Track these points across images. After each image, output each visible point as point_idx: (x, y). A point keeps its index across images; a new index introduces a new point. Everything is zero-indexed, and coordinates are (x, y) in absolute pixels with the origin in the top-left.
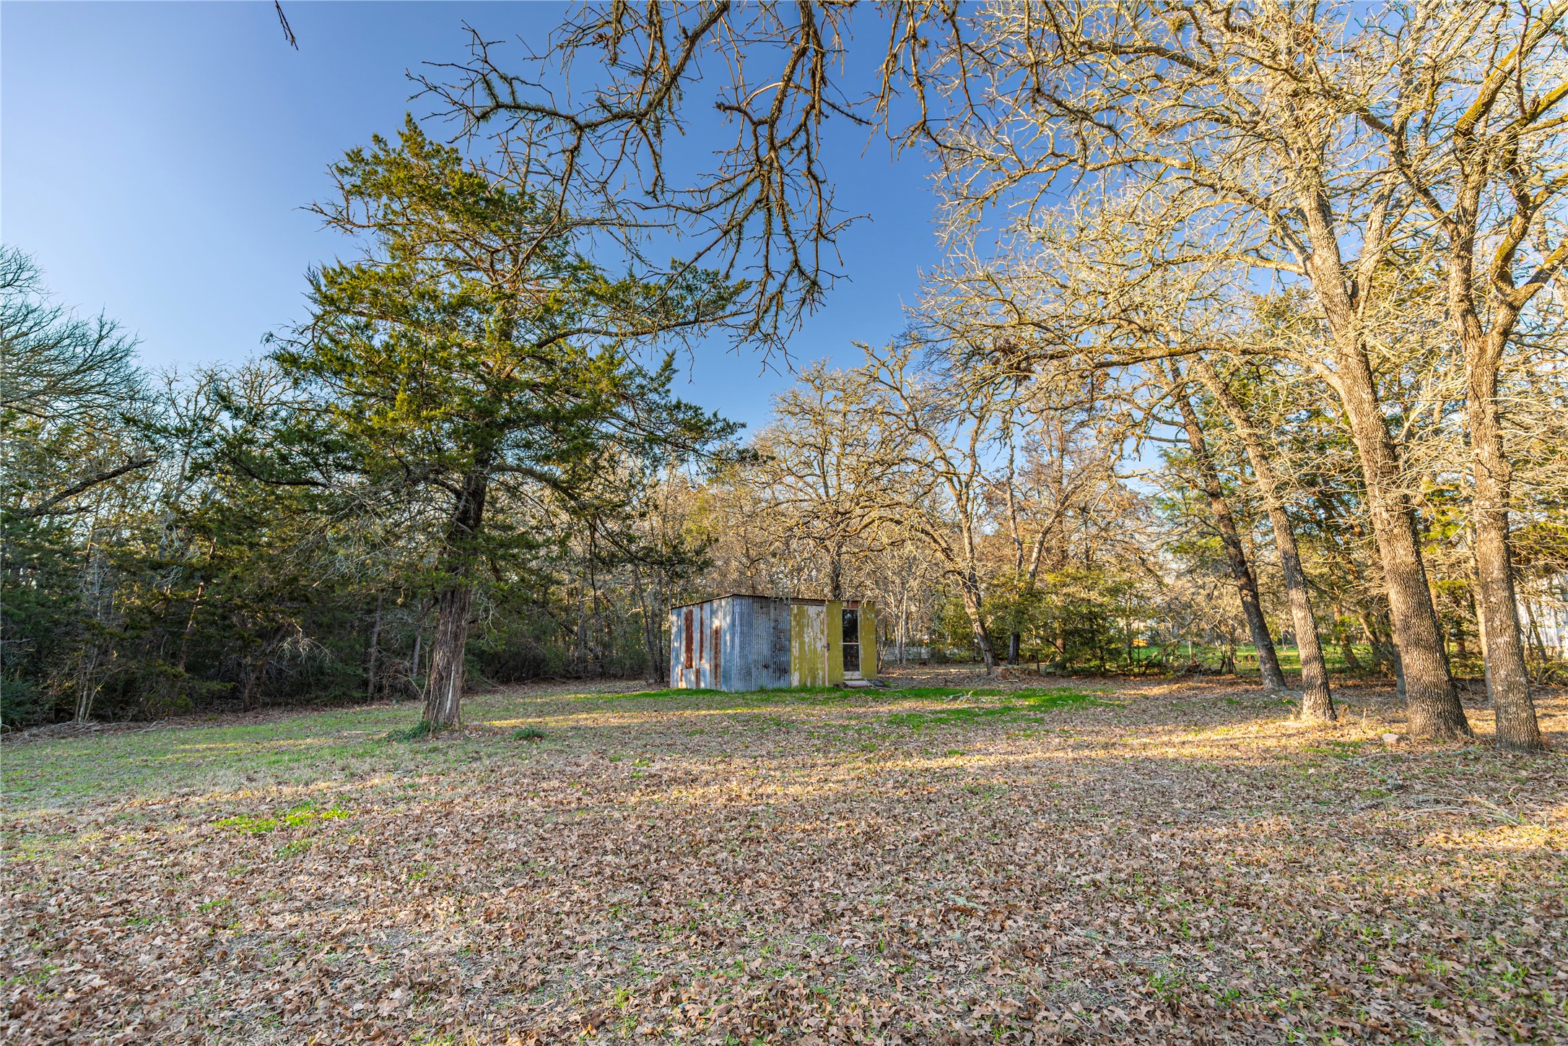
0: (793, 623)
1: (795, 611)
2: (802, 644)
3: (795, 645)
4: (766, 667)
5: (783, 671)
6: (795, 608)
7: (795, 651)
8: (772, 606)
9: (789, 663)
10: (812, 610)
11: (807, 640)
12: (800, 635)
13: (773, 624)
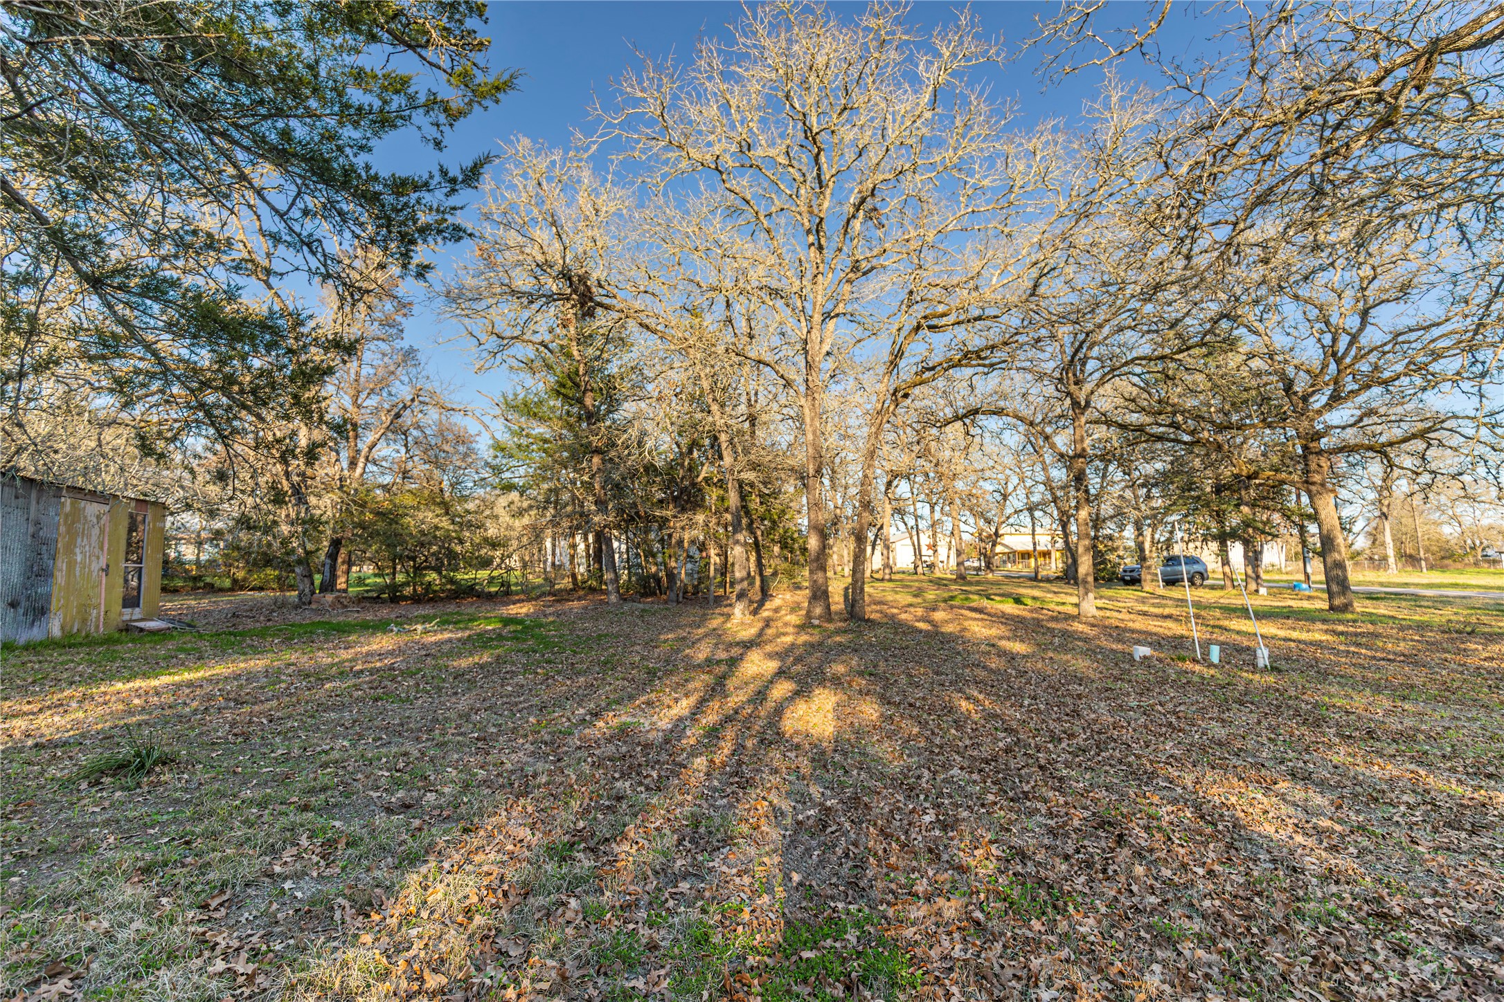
0: (62, 529)
1: (68, 508)
2: (71, 565)
3: (62, 564)
4: (13, 605)
5: (39, 611)
6: (67, 502)
7: (60, 578)
8: (34, 495)
9: (49, 596)
10: (92, 509)
11: (79, 558)
12: (70, 550)
13: (31, 530)
